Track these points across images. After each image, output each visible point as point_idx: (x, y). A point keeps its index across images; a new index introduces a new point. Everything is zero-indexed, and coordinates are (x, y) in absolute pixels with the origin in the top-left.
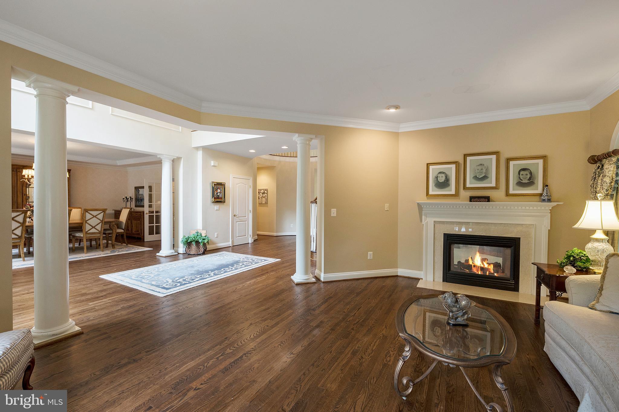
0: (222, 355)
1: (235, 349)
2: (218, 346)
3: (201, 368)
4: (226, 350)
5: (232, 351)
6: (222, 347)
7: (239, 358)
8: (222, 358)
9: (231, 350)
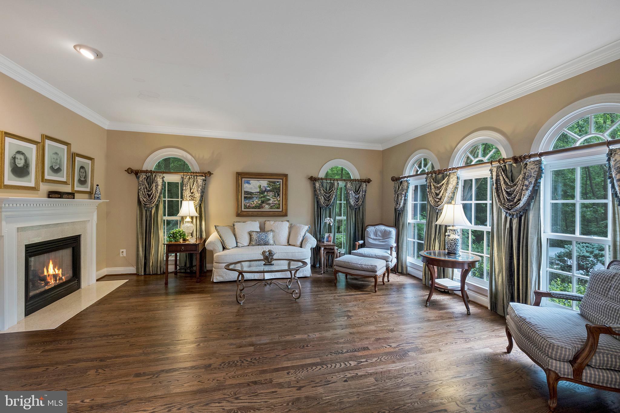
0: (362, 362)
1: (346, 363)
2: (359, 374)
3: (384, 359)
4: (355, 365)
5: (350, 362)
6: (356, 372)
7: (349, 352)
8: (362, 359)
9: (350, 364)
